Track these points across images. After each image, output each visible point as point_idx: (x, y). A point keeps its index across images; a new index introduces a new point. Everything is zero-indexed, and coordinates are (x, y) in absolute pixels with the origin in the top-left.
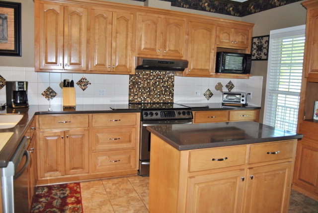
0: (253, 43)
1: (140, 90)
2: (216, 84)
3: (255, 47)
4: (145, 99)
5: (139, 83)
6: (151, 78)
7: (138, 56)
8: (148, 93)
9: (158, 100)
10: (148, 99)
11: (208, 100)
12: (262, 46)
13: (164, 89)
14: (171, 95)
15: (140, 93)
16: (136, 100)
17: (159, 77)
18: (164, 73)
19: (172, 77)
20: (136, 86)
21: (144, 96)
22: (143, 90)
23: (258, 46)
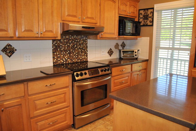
0: (139, 14)
1: (62, 53)
2: (115, 44)
3: (141, 16)
4: (66, 60)
5: (61, 47)
6: (70, 42)
7: (62, 22)
8: (69, 55)
9: (76, 60)
10: (69, 60)
11: (110, 56)
12: (148, 16)
13: (80, 51)
14: (85, 55)
15: (62, 55)
16: (59, 62)
17: (76, 41)
18: (80, 37)
19: (86, 40)
20: (59, 50)
21: (65, 58)
22: (64, 53)
23: (144, 16)
